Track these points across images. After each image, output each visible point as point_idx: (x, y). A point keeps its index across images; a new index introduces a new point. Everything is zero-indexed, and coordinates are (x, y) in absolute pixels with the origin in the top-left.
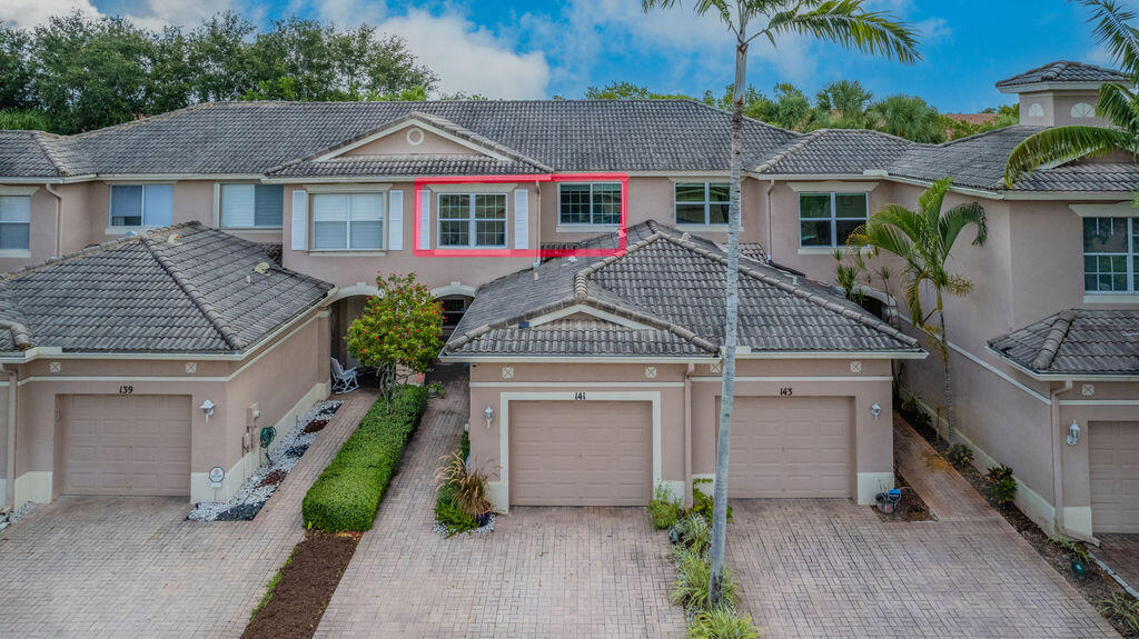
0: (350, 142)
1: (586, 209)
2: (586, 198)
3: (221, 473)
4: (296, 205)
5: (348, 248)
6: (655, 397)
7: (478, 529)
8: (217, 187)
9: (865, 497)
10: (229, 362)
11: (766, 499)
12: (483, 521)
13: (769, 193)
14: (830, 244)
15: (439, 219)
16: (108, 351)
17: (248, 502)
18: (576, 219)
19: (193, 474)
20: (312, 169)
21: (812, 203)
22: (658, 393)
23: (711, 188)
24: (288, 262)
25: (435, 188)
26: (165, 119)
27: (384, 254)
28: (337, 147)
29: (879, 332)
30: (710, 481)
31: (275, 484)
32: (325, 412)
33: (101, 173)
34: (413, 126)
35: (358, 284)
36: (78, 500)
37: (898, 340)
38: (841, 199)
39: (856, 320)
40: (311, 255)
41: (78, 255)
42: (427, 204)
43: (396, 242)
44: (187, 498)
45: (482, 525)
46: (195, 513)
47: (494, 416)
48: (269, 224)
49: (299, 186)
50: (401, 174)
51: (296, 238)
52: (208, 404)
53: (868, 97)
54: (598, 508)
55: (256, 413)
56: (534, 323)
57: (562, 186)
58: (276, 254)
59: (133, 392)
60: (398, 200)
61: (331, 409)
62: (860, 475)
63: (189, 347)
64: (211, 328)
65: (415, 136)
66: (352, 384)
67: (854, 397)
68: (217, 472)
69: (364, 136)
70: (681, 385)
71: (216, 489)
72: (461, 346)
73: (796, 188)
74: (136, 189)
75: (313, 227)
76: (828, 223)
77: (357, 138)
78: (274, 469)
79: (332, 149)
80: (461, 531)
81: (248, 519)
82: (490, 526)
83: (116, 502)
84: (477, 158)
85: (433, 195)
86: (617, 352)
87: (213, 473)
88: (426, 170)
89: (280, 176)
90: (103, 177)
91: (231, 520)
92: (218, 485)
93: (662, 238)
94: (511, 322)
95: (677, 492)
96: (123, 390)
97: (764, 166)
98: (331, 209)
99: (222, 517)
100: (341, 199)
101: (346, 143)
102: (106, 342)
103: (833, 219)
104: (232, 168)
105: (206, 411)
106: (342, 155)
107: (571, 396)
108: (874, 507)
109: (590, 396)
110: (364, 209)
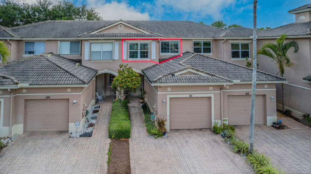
0: (102, 28)
1: (168, 49)
2: (168, 45)
3: (79, 123)
4: (86, 46)
5: (102, 59)
6: (212, 96)
7: (163, 136)
8: (59, 42)
9: (269, 123)
10: (81, 87)
11: (241, 125)
12: (164, 134)
13: (223, 43)
14: (239, 57)
15: (129, 50)
16: (43, 85)
17: (87, 132)
18: (165, 52)
19: (69, 124)
20: (91, 35)
21: (234, 46)
22: (213, 94)
23: (203, 43)
24: (83, 63)
25: (128, 41)
26: (37, 24)
27: (112, 61)
28: (98, 29)
29: (272, 76)
30: (227, 120)
31: (93, 127)
32: (95, 108)
33: (22, 37)
34: (121, 24)
35: (105, 70)
36: (31, 133)
37: (279, 78)
38: (242, 45)
39: (264, 73)
40: (91, 61)
41: (23, 59)
42: (126, 46)
43: (116, 57)
44: (67, 131)
45: (164, 135)
46: (72, 135)
47: (166, 103)
48: (75, 53)
49: (87, 40)
50: (119, 37)
51: (86, 56)
52: (75, 101)
53: (225, 25)
54: (195, 129)
55: (86, 105)
56: (176, 74)
57: (161, 42)
58: (80, 61)
59: (50, 98)
60: (117, 45)
61: (98, 107)
62: (268, 117)
63: (70, 83)
64: (75, 78)
65: (121, 27)
66: (101, 100)
67: (265, 95)
68: (77, 123)
69: (106, 26)
70: (220, 92)
71: (77, 128)
72: (157, 81)
73: (231, 42)
74: (33, 43)
75: (91, 52)
76: (239, 51)
77: (104, 27)
78: (90, 123)
79: (97, 30)
80: (159, 137)
81: (90, 136)
82: (166, 135)
83: (44, 134)
84: (140, 33)
85: (128, 43)
86: (203, 82)
87: (76, 123)
88: (126, 36)
89: (82, 37)
90: (23, 39)
91: (85, 137)
92: (78, 127)
93: (198, 54)
94: (169, 74)
95: (219, 123)
96: (47, 98)
97: (223, 35)
98: (96, 48)
99: (81, 136)
100: (99, 45)
101: (101, 28)
102: (42, 82)
103: (240, 50)
104: (65, 35)
105: (74, 103)
106: (99, 32)
107: (188, 96)
108: (273, 126)
109: (193, 96)
110: (107, 47)
